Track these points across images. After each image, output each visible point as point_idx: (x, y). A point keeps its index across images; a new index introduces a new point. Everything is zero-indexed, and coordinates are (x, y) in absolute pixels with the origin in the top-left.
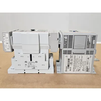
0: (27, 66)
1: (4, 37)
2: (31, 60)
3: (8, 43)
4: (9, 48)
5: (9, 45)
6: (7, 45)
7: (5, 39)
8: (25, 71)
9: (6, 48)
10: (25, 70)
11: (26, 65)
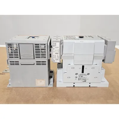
0: (77, 79)
1: (54, 46)
2: (83, 72)
3: (57, 53)
4: (58, 59)
5: (59, 56)
6: (57, 55)
7: (55, 49)
8: (74, 85)
9: (55, 59)
10: (74, 83)
11: (76, 77)
